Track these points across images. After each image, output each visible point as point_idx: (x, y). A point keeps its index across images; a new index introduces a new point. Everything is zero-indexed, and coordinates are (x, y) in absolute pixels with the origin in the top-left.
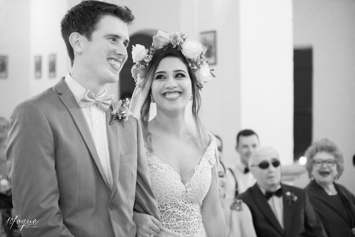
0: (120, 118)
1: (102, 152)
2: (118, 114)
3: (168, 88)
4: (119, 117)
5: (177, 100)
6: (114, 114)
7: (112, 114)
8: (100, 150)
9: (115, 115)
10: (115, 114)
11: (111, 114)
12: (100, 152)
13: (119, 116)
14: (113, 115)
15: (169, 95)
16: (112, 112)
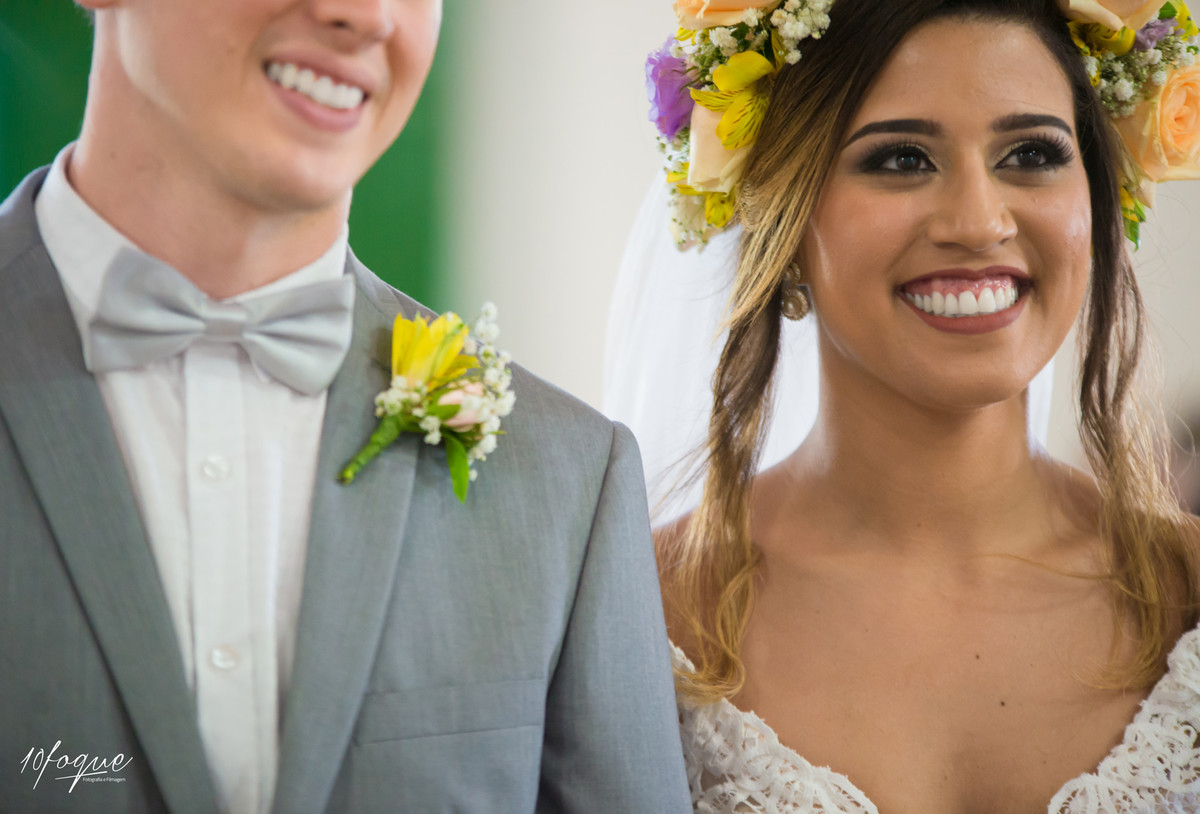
0: (434, 438)
1: (230, 664)
2: (418, 412)
3: (945, 245)
4: (426, 433)
5: (1002, 330)
6: (391, 413)
7: (379, 411)
8: (217, 654)
9: (394, 417)
10: (399, 407)
11: (374, 407)
12: (219, 663)
13: (423, 426)
14: (385, 413)
15: (950, 298)
16: (382, 397)
